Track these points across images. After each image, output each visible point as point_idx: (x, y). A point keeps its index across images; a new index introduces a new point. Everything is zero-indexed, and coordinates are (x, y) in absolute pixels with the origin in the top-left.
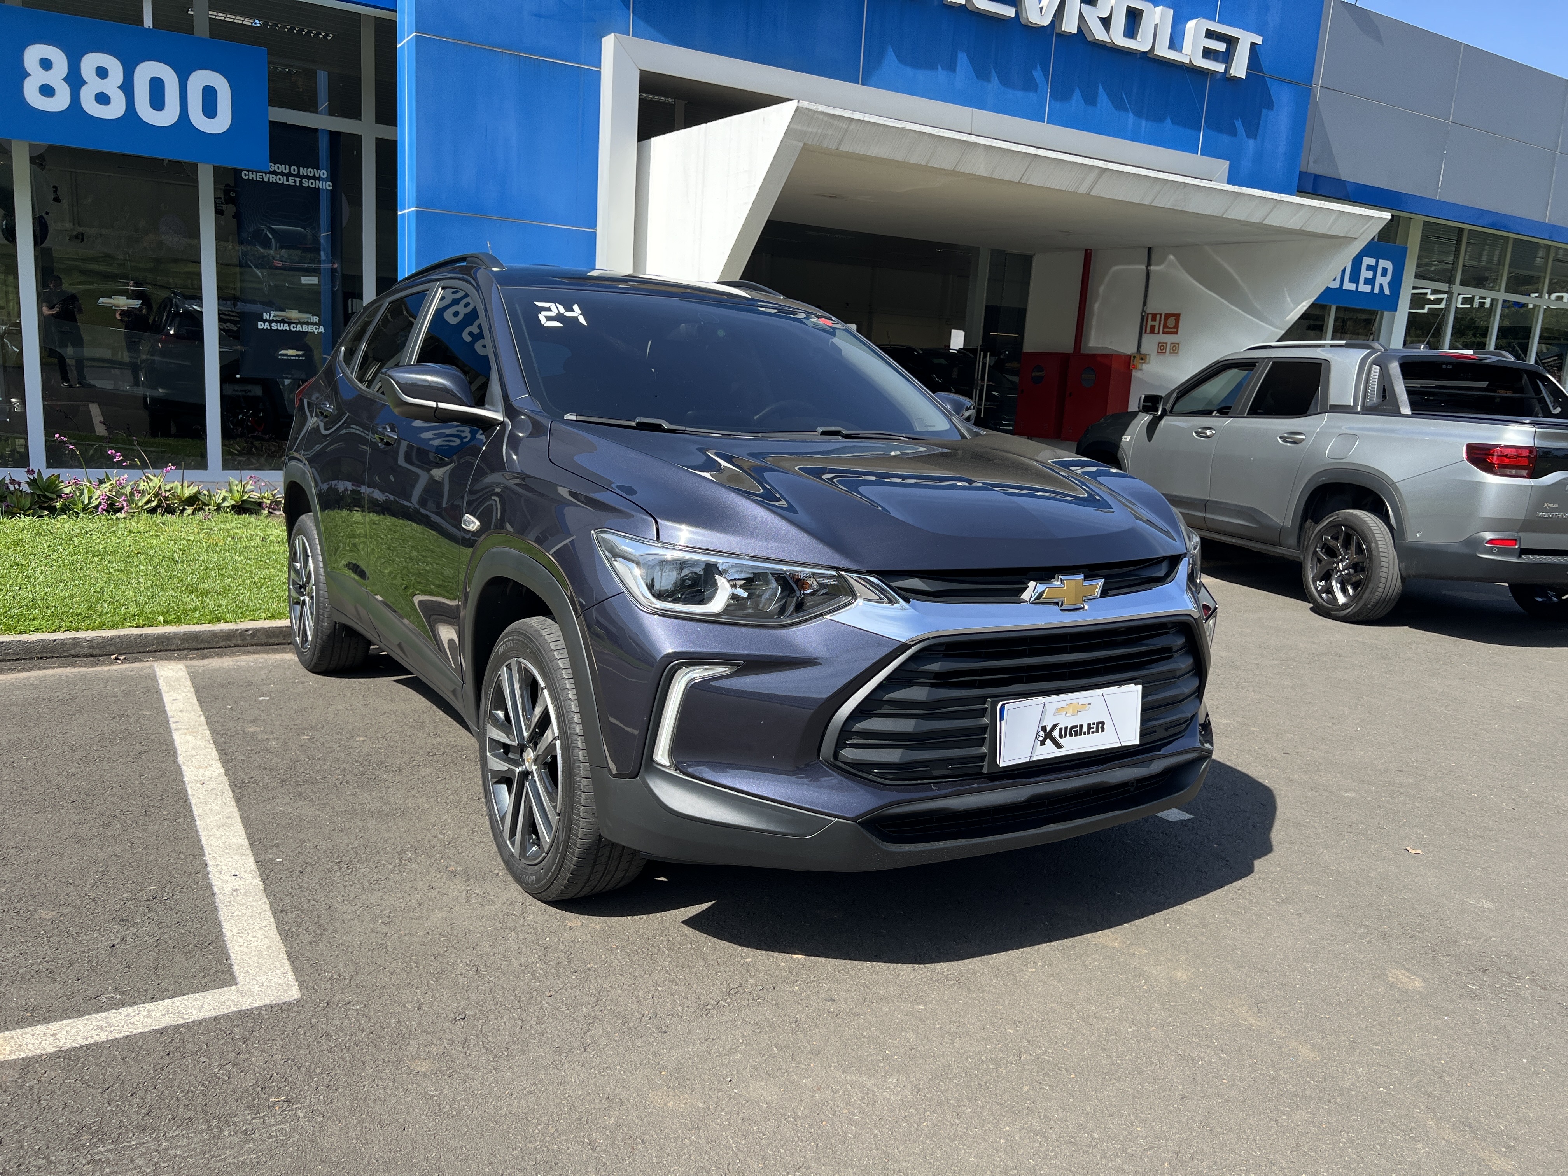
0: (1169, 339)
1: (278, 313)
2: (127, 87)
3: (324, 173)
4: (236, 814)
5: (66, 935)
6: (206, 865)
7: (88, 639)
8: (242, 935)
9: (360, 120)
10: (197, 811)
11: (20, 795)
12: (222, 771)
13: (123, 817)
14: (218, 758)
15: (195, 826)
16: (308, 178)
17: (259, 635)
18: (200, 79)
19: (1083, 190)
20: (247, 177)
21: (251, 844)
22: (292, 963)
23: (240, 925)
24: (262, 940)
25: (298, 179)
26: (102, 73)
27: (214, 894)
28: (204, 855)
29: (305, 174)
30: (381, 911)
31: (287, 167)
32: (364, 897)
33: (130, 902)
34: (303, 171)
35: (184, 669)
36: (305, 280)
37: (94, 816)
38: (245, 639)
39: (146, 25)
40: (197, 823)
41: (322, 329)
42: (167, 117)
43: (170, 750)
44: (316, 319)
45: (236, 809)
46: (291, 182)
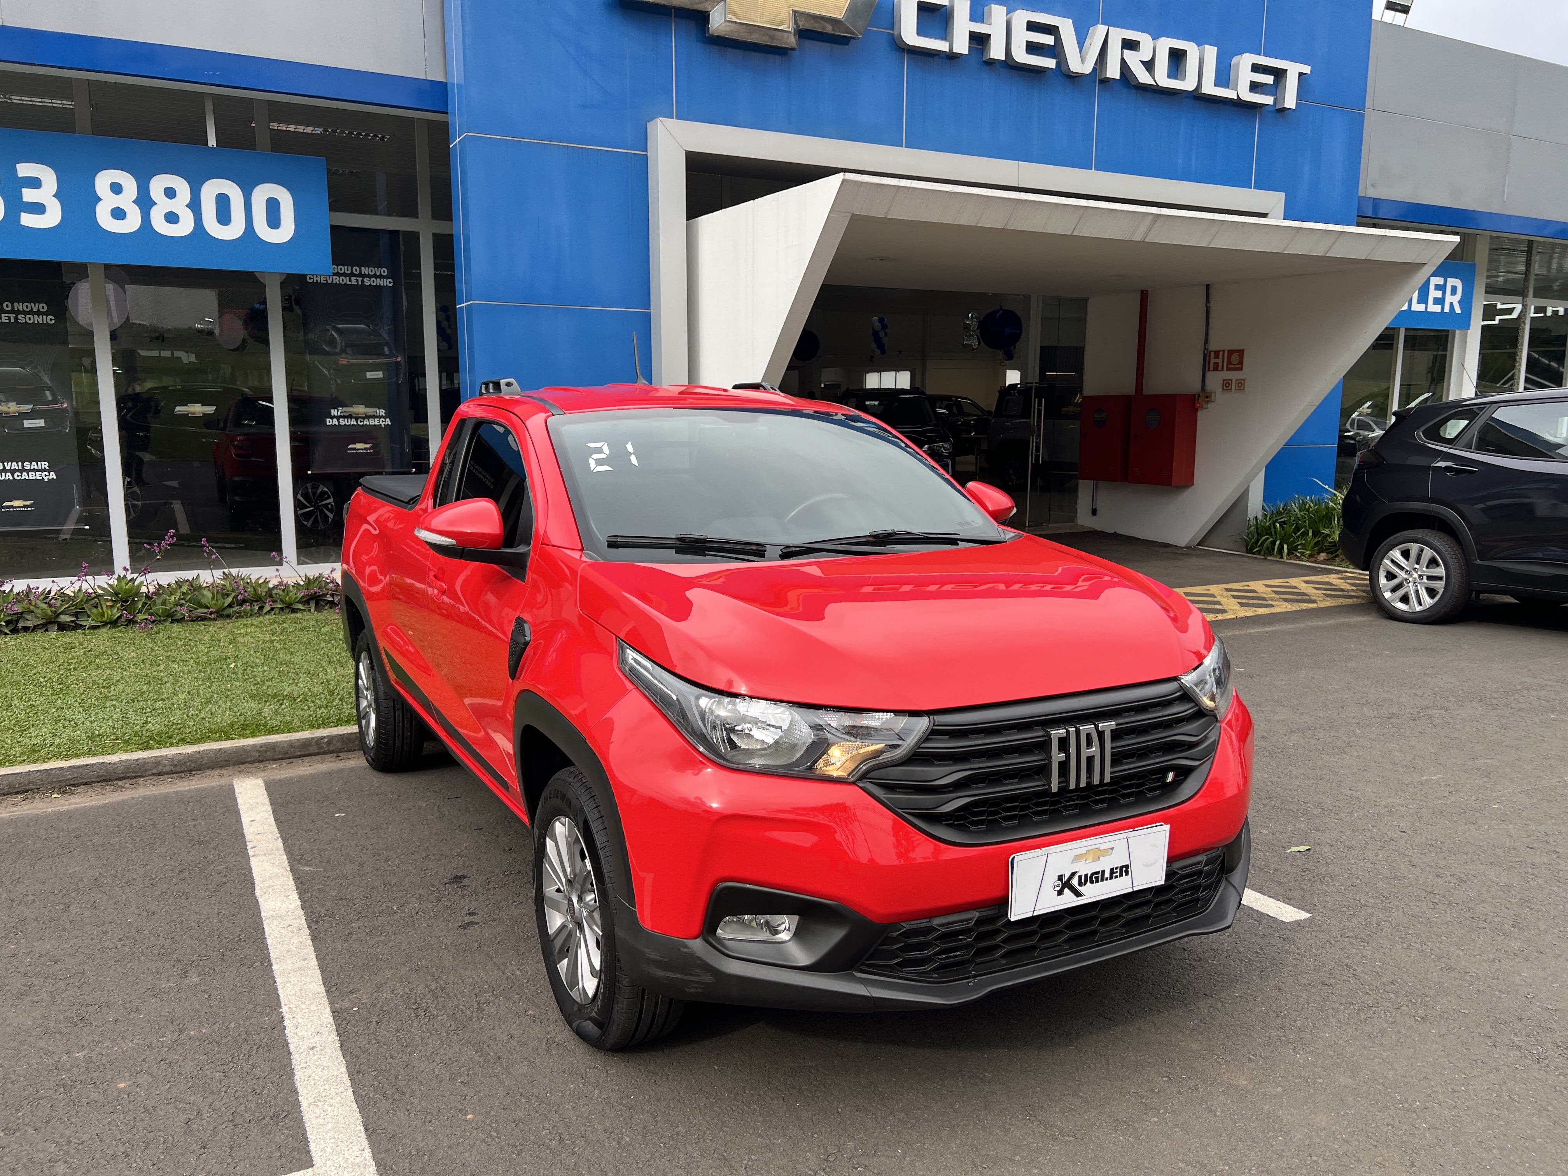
0: (1234, 375)
1: (345, 409)
2: (195, 205)
3: (384, 272)
4: (313, 955)
5: (143, 1110)
6: (283, 1017)
7: (169, 756)
8: (318, 1103)
9: (417, 217)
10: (273, 955)
11: (101, 941)
12: (299, 903)
13: (201, 963)
14: (294, 888)
15: (272, 971)
16: (370, 276)
17: (334, 742)
18: (263, 193)
19: (1137, 238)
20: (311, 281)
21: (327, 991)
22: (369, 1137)
23: (316, 1091)
24: (338, 1108)
25: (360, 279)
26: (170, 193)
27: (290, 1054)
28: (280, 1007)
29: (367, 273)
30: (460, 1068)
31: (349, 267)
32: (442, 1052)
33: (206, 1067)
34: (365, 270)
35: (262, 784)
36: (370, 375)
37: (173, 963)
38: (320, 748)
39: (210, 145)
40: (274, 968)
41: (388, 422)
42: (233, 231)
43: (248, 881)
44: (382, 412)
45: (312, 949)
46: (353, 282)
